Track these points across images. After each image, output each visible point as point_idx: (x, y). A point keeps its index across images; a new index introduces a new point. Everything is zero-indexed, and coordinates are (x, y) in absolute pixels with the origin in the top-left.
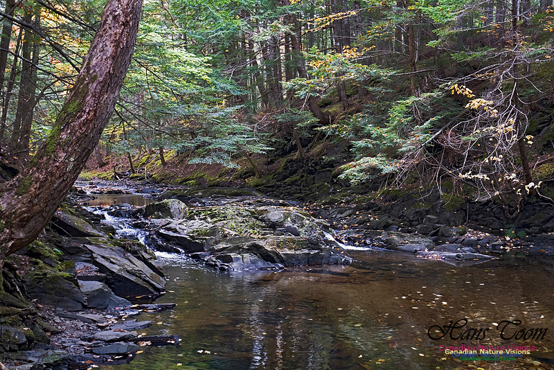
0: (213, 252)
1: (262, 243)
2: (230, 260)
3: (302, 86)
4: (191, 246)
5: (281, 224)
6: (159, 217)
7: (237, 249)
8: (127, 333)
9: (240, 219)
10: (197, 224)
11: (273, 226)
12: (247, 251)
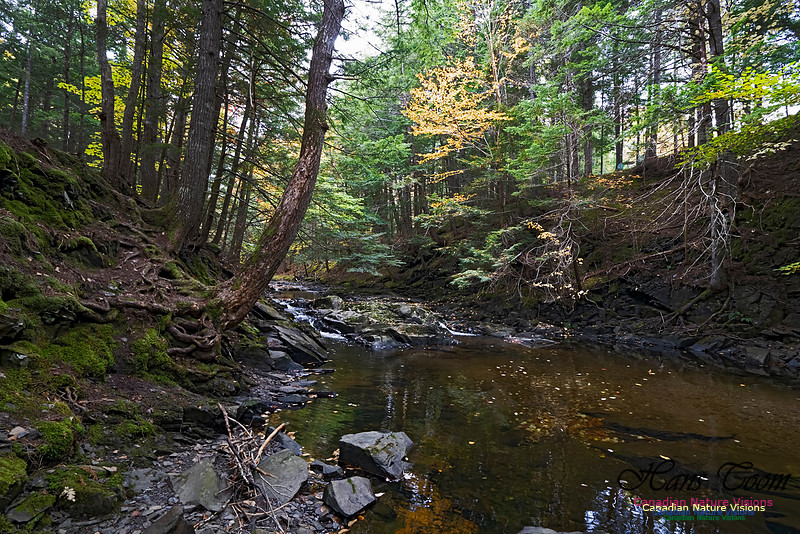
0: (361, 333)
1: (395, 329)
2: (373, 340)
3: (426, 219)
4: (344, 328)
5: (409, 315)
6: (324, 308)
7: (378, 332)
8: (301, 388)
9: (380, 311)
10: (350, 313)
11: (404, 317)
12: (385, 334)
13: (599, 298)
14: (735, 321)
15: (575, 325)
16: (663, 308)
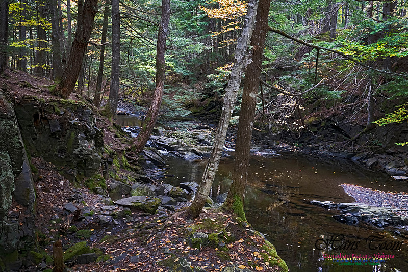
0: (178, 151)
1: (195, 149)
2: (185, 154)
4: (169, 148)
5: (204, 140)
6: (155, 135)
7: (187, 151)
9: (188, 138)
10: (171, 139)
11: (200, 141)
12: (190, 151)
13: (315, 129)
14: (376, 145)
15: (301, 145)
16: (346, 136)
